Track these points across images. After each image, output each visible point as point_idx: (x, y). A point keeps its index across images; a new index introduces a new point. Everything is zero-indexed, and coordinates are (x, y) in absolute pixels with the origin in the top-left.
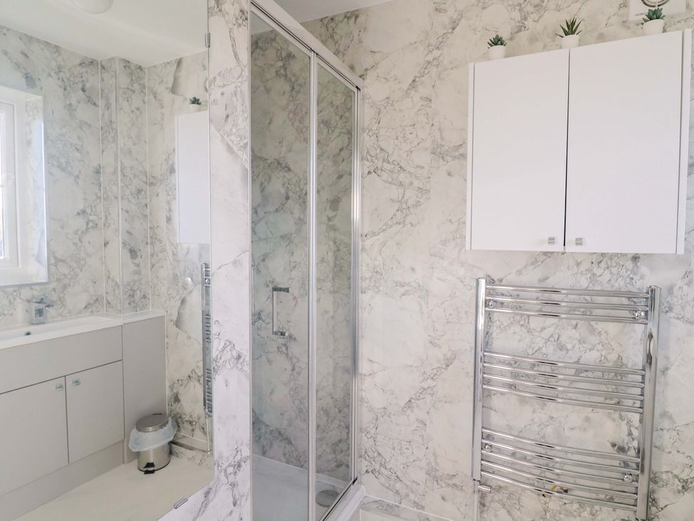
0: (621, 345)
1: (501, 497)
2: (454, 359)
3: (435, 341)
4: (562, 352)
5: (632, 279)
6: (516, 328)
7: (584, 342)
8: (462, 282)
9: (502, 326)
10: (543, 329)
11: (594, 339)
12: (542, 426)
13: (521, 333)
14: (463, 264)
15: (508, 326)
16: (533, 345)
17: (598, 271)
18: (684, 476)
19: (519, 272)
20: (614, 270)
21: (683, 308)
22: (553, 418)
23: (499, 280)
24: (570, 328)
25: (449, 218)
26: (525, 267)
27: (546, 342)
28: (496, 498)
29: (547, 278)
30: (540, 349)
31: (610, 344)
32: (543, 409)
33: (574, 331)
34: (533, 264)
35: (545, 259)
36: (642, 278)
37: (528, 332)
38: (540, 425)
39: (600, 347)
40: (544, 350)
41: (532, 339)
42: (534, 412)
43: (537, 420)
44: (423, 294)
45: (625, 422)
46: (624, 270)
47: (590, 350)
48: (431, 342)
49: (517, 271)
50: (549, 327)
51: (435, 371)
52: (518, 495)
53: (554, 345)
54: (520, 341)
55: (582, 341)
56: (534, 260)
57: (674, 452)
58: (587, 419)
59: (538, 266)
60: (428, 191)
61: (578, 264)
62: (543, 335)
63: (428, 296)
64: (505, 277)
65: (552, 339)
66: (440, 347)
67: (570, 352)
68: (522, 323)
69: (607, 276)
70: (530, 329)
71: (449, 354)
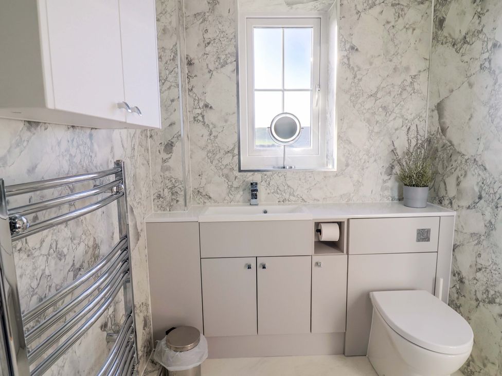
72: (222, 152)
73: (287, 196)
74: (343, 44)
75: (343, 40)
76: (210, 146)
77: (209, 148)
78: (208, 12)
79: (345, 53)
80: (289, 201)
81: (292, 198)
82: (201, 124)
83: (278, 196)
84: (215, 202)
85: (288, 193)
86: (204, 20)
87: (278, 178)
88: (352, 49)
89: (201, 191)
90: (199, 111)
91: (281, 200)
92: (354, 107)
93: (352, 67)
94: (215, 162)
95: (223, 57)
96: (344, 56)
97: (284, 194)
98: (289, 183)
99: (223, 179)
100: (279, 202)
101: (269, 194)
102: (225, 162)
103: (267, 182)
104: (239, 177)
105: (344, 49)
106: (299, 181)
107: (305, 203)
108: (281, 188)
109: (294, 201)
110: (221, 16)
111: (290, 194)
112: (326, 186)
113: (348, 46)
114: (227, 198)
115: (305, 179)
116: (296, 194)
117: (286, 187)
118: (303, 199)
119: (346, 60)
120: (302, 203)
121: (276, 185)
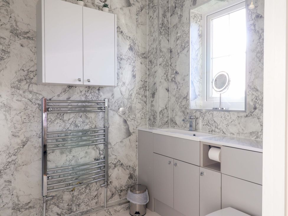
0: (96, 122)
1: (54, 201)
2: (27, 142)
3: (16, 134)
4: (76, 128)
5: (98, 97)
6: (58, 121)
7: (84, 123)
8: (31, 101)
9: (52, 121)
10: (69, 119)
11: (87, 121)
12: (70, 161)
13: (60, 123)
14: (31, 92)
15: (54, 120)
16: (65, 127)
17: (88, 94)
18: (115, 163)
19: (59, 96)
20: (93, 94)
21: (112, 106)
22: (74, 156)
23: (49, 99)
24: (79, 117)
25: (22, 68)
26: (61, 93)
27: (70, 125)
28: (52, 202)
29: (70, 98)
30: (68, 128)
31: (92, 122)
32: (70, 154)
33: (80, 119)
34: (64, 92)
35: (69, 90)
36: (101, 96)
37: (63, 122)
38: (69, 161)
39: (89, 123)
40: (70, 129)
41: (65, 124)
42: (67, 156)
43: (68, 159)
44: (7, 109)
45: (98, 150)
46: (96, 94)
47: (86, 125)
48: (13, 135)
49: (58, 95)
50: (71, 118)
51: (16, 151)
52: (61, 196)
53: (74, 126)
54: (60, 126)
55: (83, 122)
56: (64, 90)
57: (112, 155)
58: (86, 152)
59: (67, 92)
60: (9, 53)
61: (81, 92)
62: (69, 122)
63: (10, 110)
64: (52, 98)
65: (73, 123)
66: (19, 137)
67: (79, 127)
68: (60, 118)
69: (91, 96)
70: (64, 120)
71: (24, 140)
72: (182, 98)
73: (214, 129)
74: (250, 15)
75: (250, 13)
76: (177, 94)
77: (177, 96)
78: (178, 23)
79: (252, 22)
80: (215, 132)
81: (216, 130)
82: (174, 82)
83: (209, 127)
84: (179, 127)
85: (214, 126)
86: (177, 28)
87: (208, 115)
88: (257, 18)
89: (173, 120)
90: (173, 76)
91: (210, 131)
92: (260, 62)
93: (258, 31)
94: (179, 104)
95: (183, 44)
96: (251, 24)
97: (212, 127)
98: (215, 119)
99: (182, 114)
100: (209, 131)
101: (203, 125)
102: (183, 104)
103: (203, 118)
104: (189, 113)
105: (251, 19)
106: (221, 119)
107: (224, 135)
108: (211, 122)
109: (218, 133)
110: (183, 23)
111: (215, 127)
112: (239, 123)
113: (254, 16)
114: (184, 125)
115: (225, 117)
116: (219, 128)
117: (213, 122)
118: (223, 132)
119: (252, 27)
120: (223, 135)
121: (207, 120)
